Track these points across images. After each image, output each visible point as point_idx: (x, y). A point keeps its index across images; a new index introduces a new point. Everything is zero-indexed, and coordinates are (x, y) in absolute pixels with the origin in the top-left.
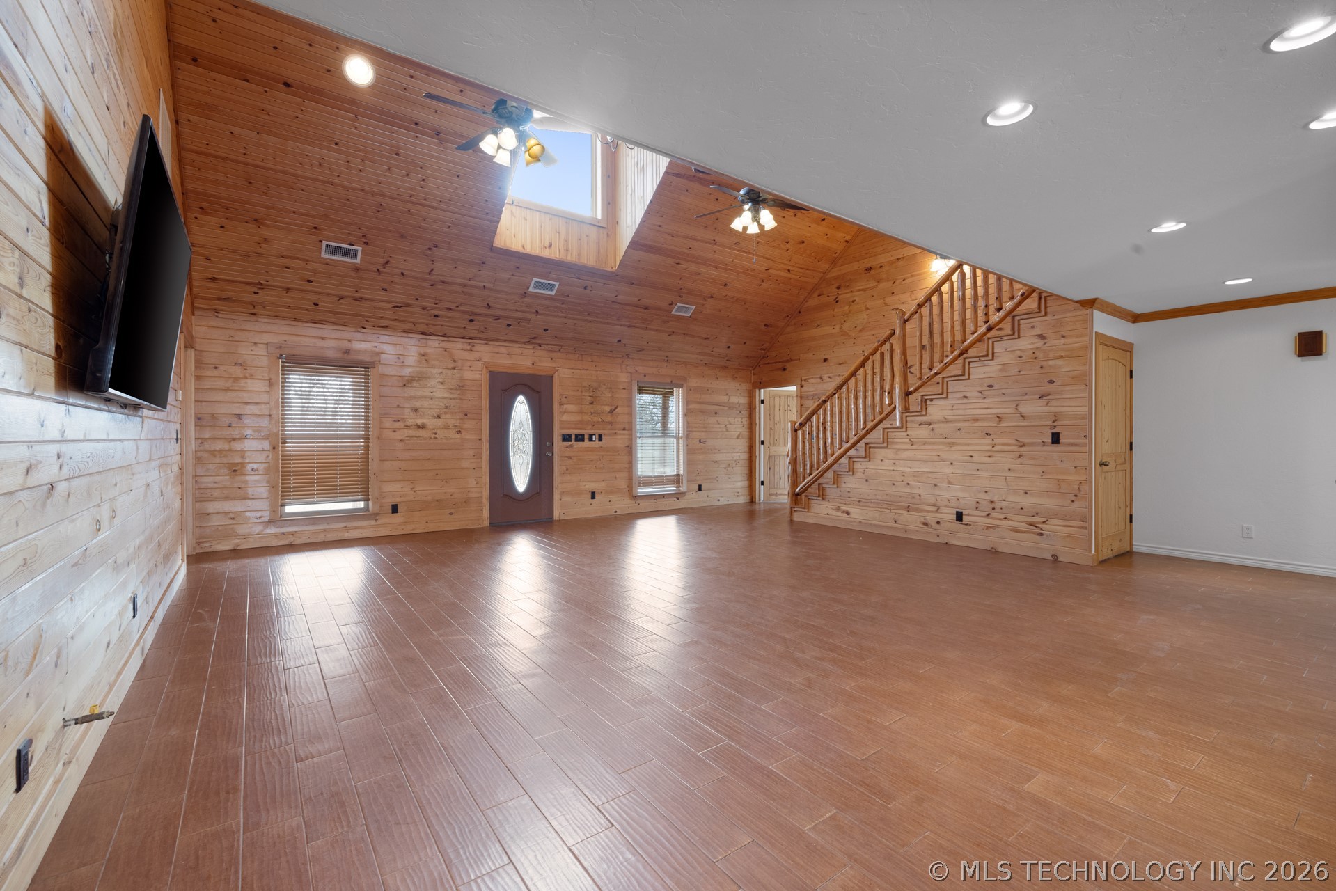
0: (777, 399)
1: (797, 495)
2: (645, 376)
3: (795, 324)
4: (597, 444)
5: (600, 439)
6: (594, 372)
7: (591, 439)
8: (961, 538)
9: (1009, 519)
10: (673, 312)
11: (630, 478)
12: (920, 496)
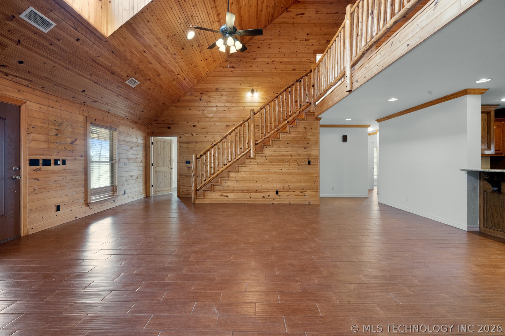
0: (159, 142)
1: (198, 190)
2: (95, 120)
3: (176, 106)
4: (61, 167)
5: (64, 163)
6: (59, 111)
7: (56, 163)
8: (278, 200)
9: (295, 192)
10: (127, 82)
11: (86, 191)
12: (261, 186)
